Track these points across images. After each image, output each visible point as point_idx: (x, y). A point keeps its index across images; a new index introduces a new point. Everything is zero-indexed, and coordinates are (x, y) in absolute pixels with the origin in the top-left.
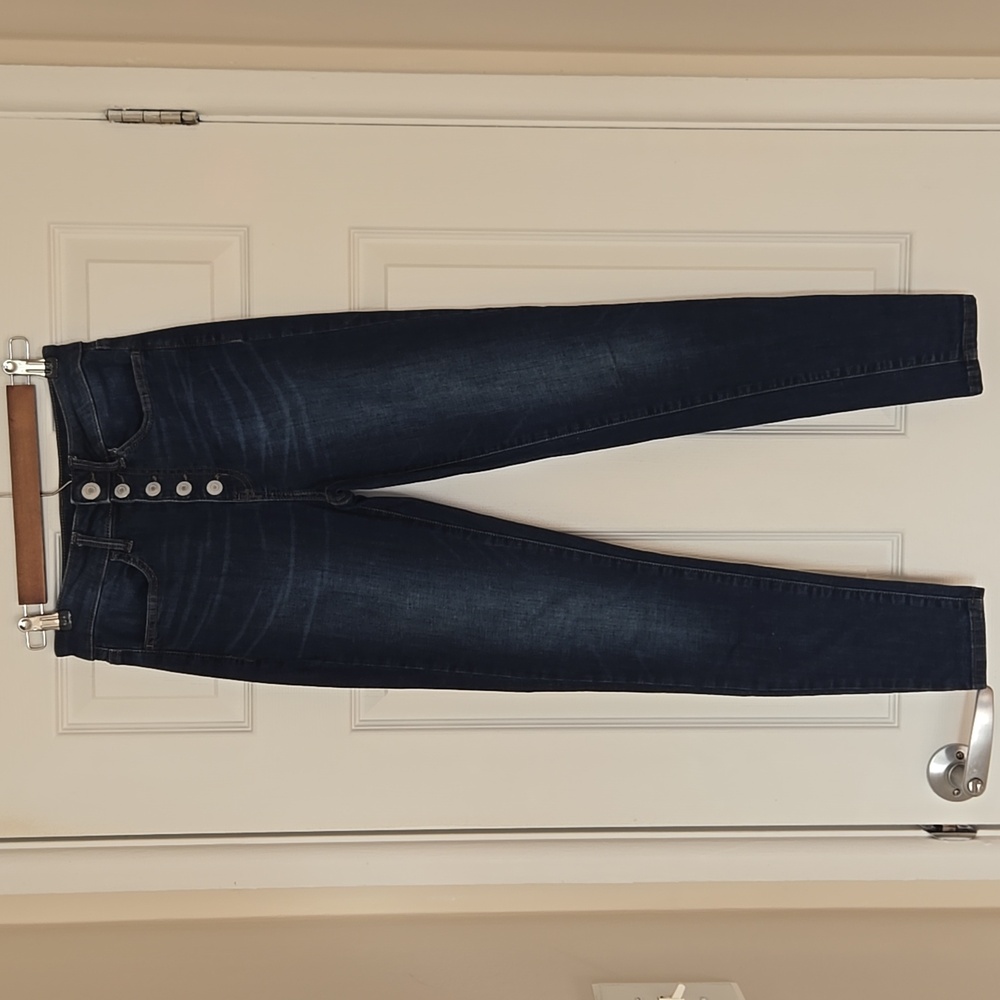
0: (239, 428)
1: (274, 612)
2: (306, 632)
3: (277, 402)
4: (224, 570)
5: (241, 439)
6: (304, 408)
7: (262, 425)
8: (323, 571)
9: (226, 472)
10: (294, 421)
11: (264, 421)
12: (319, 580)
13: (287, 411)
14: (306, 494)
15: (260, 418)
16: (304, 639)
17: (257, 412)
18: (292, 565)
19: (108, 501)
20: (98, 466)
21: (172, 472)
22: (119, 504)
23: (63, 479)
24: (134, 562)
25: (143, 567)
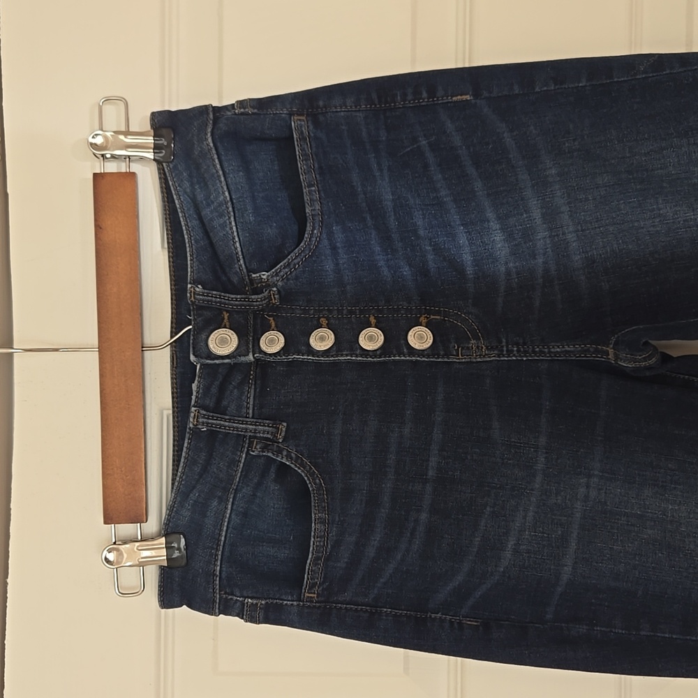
0: (463, 240)
1: (511, 543)
2: (565, 578)
3: (522, 199)
4: (431, 473)
5: (467, 258)
6: (565, 209)
7: (498, 237)
8: (589, 476)
9: (438, 313)
10: (550, 229)
11: (501, 229)
12: (582, 490)
13: (537, 214)
14: (571, 348)
15: (494, 225)
16: (559, 589)
17: (490, 215)
18: (540, 466)
19: (251, 357)
20: (234, 299)
21: (351, 312)
22: (264, 364)
23: (177, 325)
24: (289, 457)
25: (302, 465)
